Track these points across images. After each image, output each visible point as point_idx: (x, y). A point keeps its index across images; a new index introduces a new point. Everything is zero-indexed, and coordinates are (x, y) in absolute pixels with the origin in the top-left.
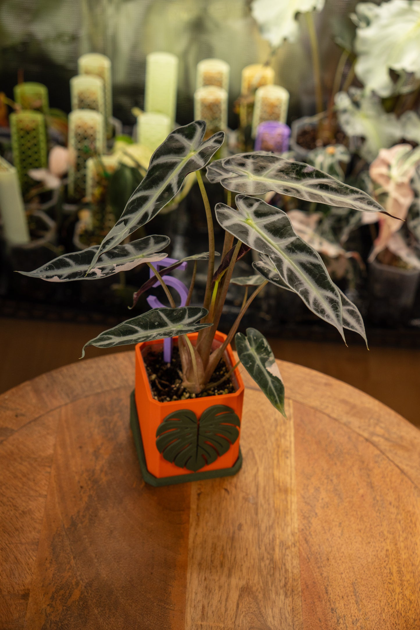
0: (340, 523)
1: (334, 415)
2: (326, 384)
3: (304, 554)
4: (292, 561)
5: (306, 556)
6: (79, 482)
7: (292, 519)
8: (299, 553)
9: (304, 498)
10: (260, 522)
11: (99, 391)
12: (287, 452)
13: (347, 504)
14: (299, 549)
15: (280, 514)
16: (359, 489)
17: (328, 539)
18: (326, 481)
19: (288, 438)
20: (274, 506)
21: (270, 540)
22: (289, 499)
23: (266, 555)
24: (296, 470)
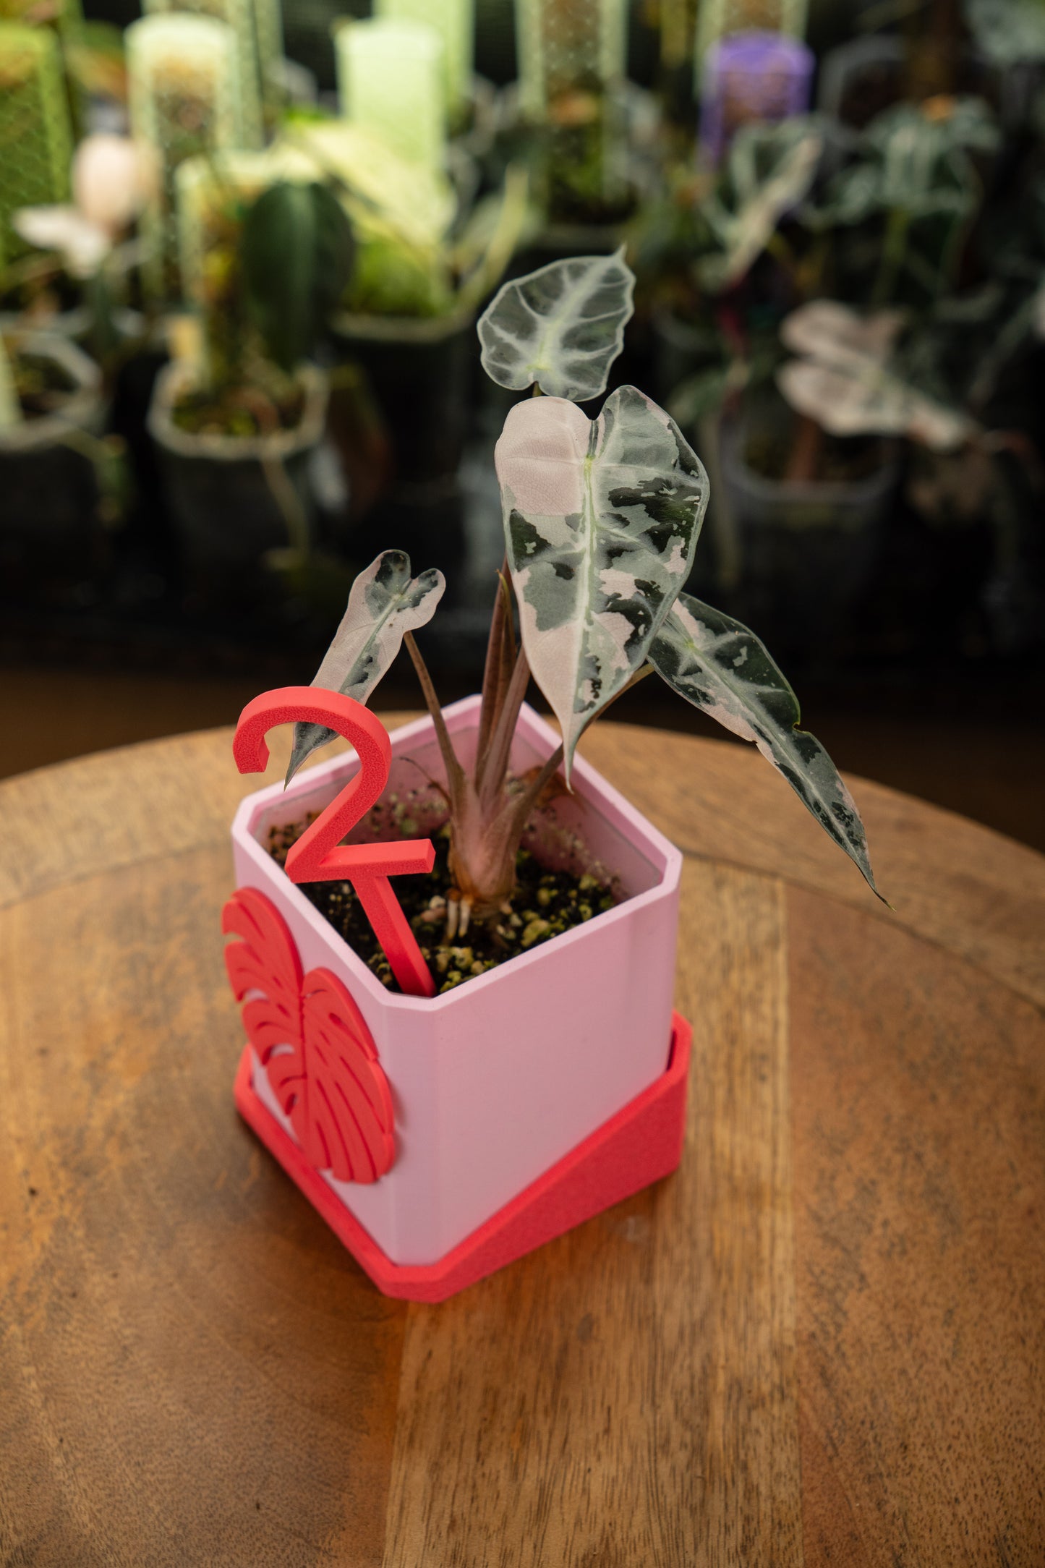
0: (950, 1312)
1: (930, 930)
2: (902, 826)
3: (815, 1427)
4: (771, 1453)
5: (822, 1433)
6: (26, 1173)
7: (773, 1298)
8: (798, 1422)
9: (818, 1219)
10: (659, 1311)
11: (125, 858)
12: (763, 1057)
13: (973, 1242)
14: (798, 1408)
15: (731, 1279)
16: (1018, 1187)
17: (903, 1372)
18: (898, 1159)
19: (766, 1009)
20: (710, 1252)
21: (692, 1377)
22: (765, 1223)
23: (676, 1431)
24: (792, 1120)
